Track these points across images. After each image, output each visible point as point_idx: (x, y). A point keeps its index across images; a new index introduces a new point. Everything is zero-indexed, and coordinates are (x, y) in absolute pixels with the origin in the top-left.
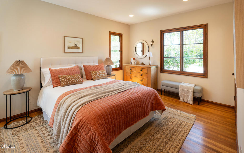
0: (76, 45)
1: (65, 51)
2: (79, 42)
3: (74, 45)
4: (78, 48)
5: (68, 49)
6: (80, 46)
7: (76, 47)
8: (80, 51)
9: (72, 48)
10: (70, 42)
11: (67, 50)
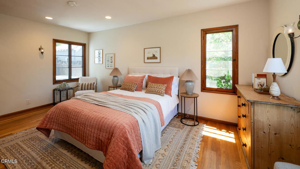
0: (154, 55)
1: (145, 62)
2: (157, 52)
3: (152, 56)
4: (156, 58)
5: (147, 59)
6: (158, 55)
7: (154, 57)
8: (158, 60)
9: (151, 58)
10: (149, 53)
11: (146, 61)
